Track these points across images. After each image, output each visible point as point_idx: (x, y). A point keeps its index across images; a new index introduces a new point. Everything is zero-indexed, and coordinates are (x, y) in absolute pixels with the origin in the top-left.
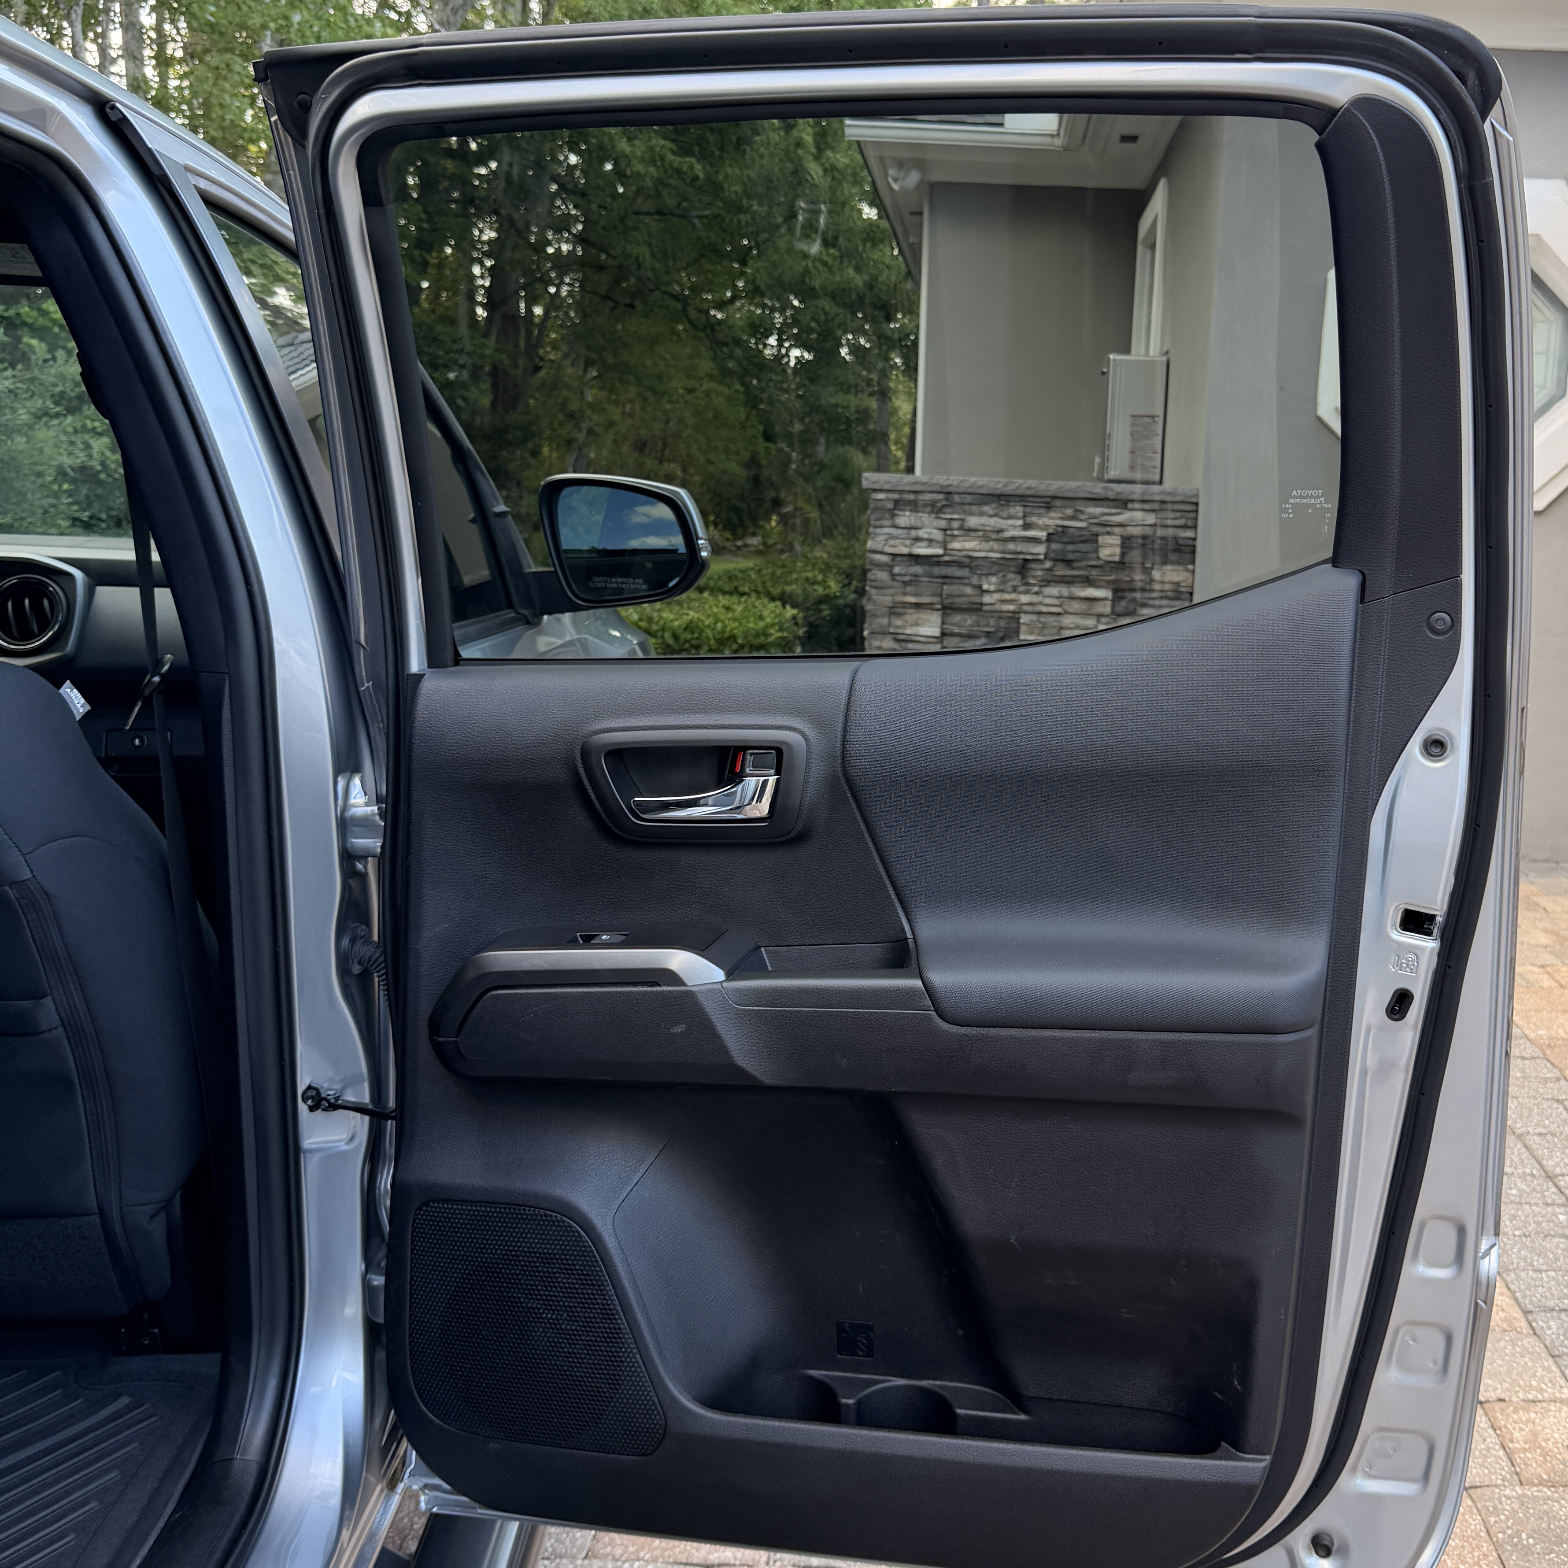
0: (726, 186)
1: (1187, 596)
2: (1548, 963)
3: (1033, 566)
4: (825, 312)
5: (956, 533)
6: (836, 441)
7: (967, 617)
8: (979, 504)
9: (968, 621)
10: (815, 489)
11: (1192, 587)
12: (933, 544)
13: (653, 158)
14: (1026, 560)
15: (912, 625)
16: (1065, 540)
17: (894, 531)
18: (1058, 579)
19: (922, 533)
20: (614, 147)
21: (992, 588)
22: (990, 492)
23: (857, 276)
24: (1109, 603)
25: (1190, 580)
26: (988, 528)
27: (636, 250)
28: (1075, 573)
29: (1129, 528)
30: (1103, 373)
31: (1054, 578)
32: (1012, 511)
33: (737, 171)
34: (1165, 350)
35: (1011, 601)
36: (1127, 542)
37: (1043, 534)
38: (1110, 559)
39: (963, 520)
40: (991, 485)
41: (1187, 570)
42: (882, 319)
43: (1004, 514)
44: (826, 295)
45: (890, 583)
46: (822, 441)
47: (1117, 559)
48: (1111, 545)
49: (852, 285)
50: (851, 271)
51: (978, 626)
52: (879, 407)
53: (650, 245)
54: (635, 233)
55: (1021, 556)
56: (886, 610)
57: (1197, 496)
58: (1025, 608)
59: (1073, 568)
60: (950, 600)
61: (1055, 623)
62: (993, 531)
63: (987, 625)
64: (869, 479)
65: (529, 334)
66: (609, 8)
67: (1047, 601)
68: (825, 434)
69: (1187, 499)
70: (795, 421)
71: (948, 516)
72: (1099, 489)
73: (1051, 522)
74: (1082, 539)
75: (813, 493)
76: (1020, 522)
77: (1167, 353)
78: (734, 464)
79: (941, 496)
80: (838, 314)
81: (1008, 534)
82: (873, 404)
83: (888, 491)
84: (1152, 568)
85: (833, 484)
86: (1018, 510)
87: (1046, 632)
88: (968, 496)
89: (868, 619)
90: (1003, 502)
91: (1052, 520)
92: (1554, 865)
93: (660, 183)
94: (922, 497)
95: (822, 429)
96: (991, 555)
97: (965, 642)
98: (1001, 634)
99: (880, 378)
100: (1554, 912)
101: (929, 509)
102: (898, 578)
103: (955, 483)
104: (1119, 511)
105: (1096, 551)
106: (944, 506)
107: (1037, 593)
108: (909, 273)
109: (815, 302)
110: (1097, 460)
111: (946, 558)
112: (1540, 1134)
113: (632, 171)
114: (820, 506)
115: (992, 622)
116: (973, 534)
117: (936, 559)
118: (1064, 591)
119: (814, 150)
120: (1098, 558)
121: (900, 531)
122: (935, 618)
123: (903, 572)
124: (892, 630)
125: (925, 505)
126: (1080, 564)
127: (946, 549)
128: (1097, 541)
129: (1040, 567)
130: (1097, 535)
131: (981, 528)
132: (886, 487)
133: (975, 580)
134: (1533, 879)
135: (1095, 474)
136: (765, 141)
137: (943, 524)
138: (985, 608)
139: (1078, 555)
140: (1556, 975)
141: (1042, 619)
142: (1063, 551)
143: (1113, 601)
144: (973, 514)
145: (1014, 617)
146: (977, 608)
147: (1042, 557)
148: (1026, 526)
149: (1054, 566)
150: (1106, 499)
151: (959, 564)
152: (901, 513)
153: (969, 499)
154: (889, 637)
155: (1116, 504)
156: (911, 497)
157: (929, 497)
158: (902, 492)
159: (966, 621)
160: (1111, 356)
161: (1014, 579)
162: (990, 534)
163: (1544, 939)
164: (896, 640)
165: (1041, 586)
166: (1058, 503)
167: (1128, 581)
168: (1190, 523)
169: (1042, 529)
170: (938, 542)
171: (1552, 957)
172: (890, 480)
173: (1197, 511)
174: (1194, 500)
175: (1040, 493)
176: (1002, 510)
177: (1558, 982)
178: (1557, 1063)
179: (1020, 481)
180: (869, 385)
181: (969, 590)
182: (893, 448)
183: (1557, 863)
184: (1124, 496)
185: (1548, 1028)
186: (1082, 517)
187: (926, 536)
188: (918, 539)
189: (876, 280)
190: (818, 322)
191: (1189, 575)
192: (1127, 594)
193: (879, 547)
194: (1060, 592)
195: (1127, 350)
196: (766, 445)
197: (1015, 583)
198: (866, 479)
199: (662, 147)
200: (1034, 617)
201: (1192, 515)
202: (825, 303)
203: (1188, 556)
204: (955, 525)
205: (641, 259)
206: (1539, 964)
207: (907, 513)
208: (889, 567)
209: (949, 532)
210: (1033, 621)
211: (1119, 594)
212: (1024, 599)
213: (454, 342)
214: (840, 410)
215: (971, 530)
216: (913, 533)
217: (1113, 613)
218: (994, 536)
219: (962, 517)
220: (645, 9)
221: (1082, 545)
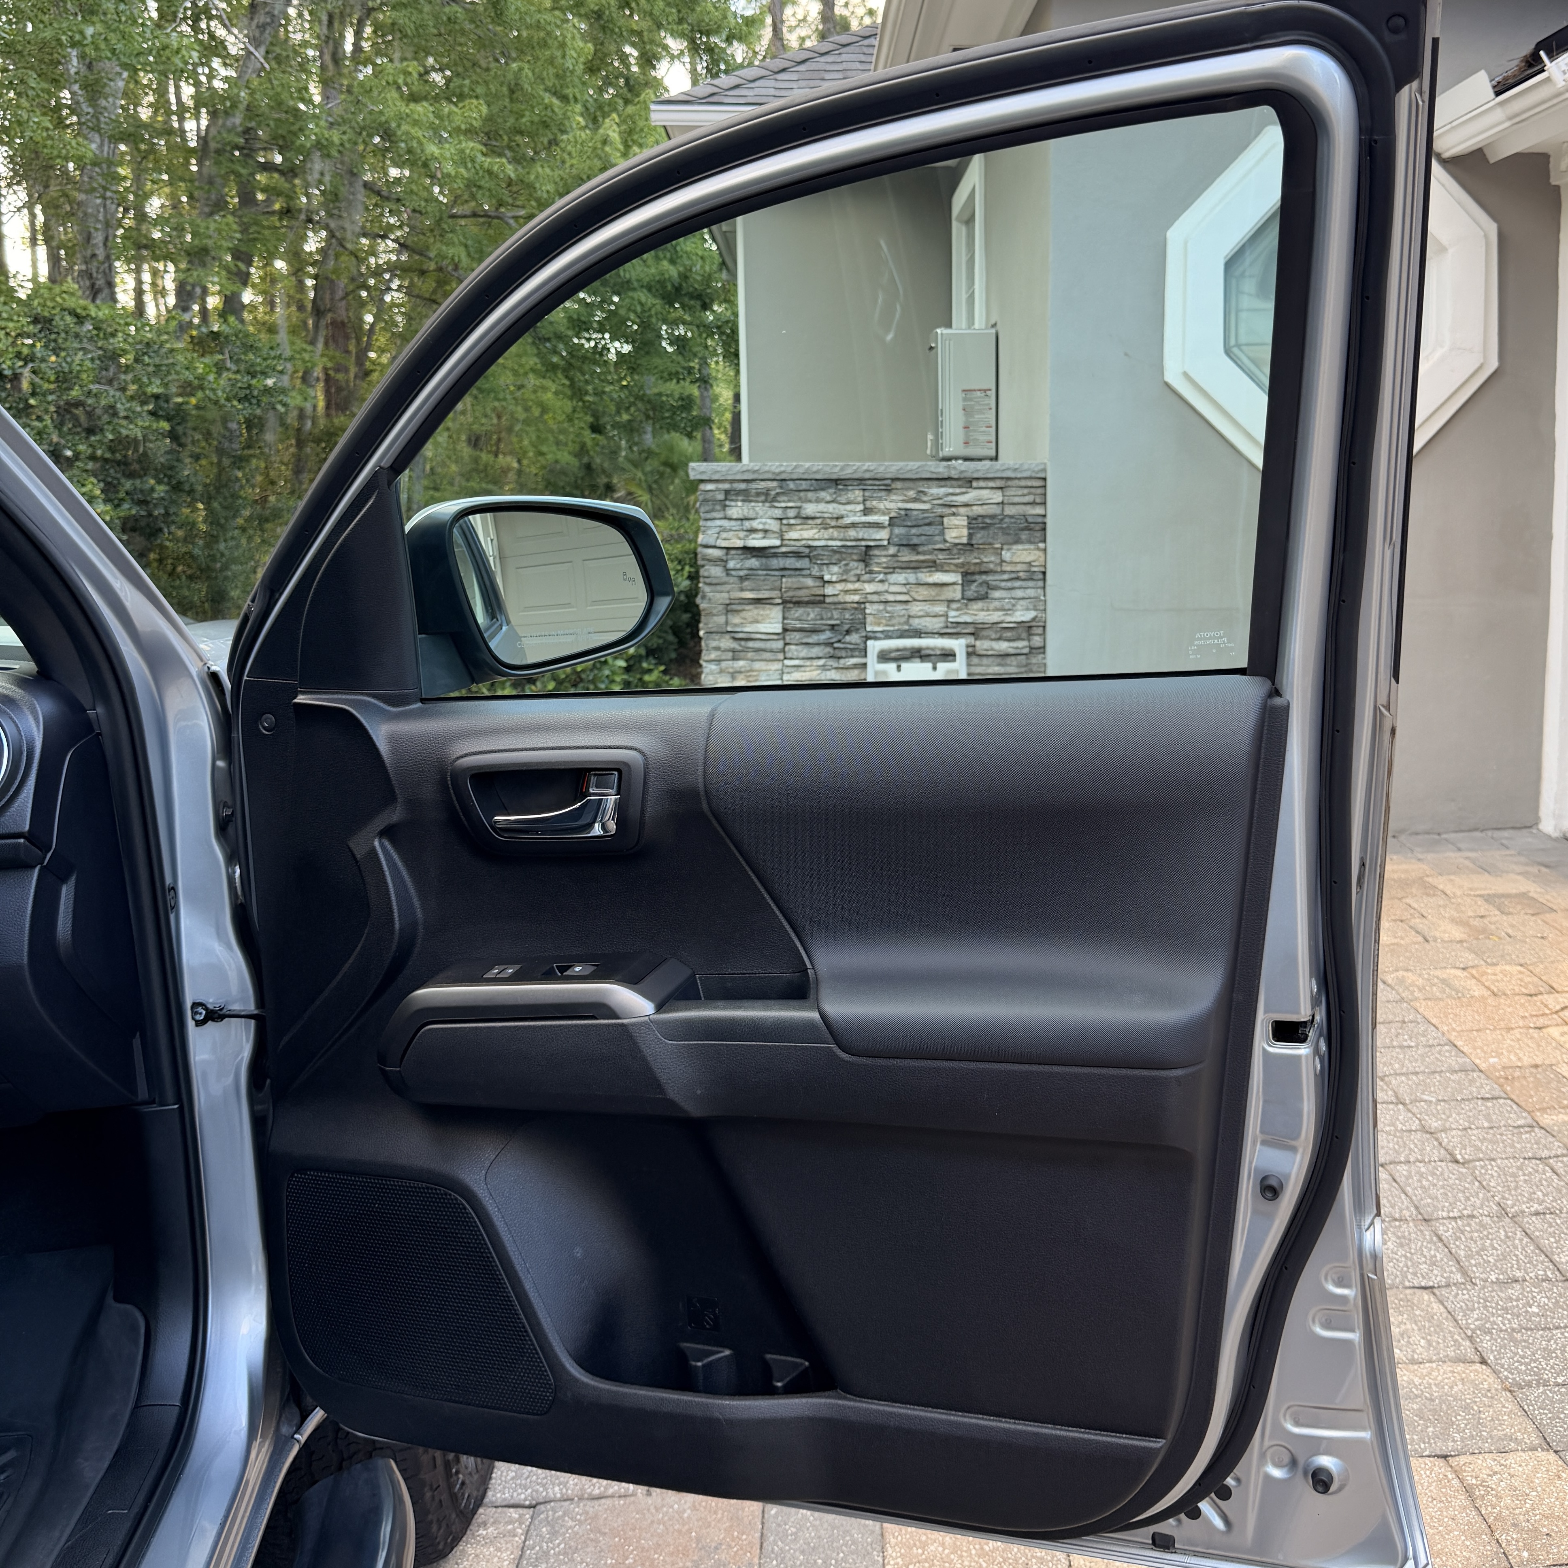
0: (537, 185)
1: (1041, 576)
2: (1470, 964)
3: (876, 552)
4: (640, 303)
5: (792, 521)
6: (661, 428)
7: (809, 610)
8: (815, 490)
9: (812, 614)
10: (645, 474)
11: (1045, 566)
12: (769, 535)
13: (463, 160)
14: (867, 547)
15: (751, 623)
16: (909, 524)
17: (725, 523)
18: (904, 565)
19: (755, 524)
20: (422, 151)
21: (834, 579)
22: (826, 477)
23: (671, 268)
24: (959, 588)
25: (1042, 559)
26: (826, 515)
27: (451, 251)
28: (921, 558)
29: (975, 508)
30: (931, 348)
31: (899, 564)
32: (850, 496)
33: (548, 170)
34: (993, 322)
35: (855, 592)
36: (975, 524)
37: (885, 519)
38: (957, 541)
39: (800, 508)
40: (827, 469)
41: (1038, 549)
42: (699, 308)
43: (843, 499)
44: (642, 286)
45: (726, 579)
46: (649, 429)
47: (965, 540)
48: (957, 527)
49: (667, 276)
50: (665, 263)
51: (822, 619)
52: (702, 395)
53: (466, 246)
54: (450, 235)
55: (863, 543)
56: (721, 608)
57: (1044, 470)
58: (870, 597)
59: (918, 553)
60: (790, 594)
61: (903, 612)
62: (832, 518)
63: (831, 619)
64: (697, 469)
65: (358, 340)
66: (413, 19)
67: (893, 589)
68: (651, 422)
69: (1034, 475)
70: (622, 411)
71: (783, 505)
72: (941, 469)
73: (892, 506)
74: (927, 521)
75: (643, 478)
76: (861, 507)
77: (994, 325)
78: (566, 454)
79: (775, 484)
80: (654, 305)
81: (847, 521)
82: (695, 391)
83: (717, 481)
84: (1002, 549)
85: (662, 468)
86: (857, 494)
87: (894, 621)
88: (803, 482)
89: (703, 619)
90: (840, 487)
91: (893, 503)
92: (1436, 837)
93: (471, 184)
94: (754, 486)
95: (648, 417)
96: (831, 543)
97: (807, 637)
98: (846, 627)
99: (701, 365)
100: (1455, 896)
101: (762, 498)
102: (733, 573)
103: (789, 469)
104: (964, 490)
105: (942, 533)
106: (778, 494)
107: (881, 581)
108: (723, 263)
109: (631, 294)
110: (930, 437)
111: (784, 549)
112: (1537, 1214)
113: (442, 173)
114: (650, 490)
115: (836, 614)
116: (810, 522)
117: (773, 551)
118: (911, 577)
119: (621, 147)
120: (945, 541)
121: (733, 523)
122: (776, 613)
123: (738, 566)
124: (729, 629)
125: (758, 494)
126: (925, 548)
127: (782, 540)
128: (942, 524)
129: (884, 553)
130: (942, 517)
131: (818, 515)
132: (715, 477)
133: (815, 571)
134: (1420, 856)
135: (928, 452)
136: (572, 139)
137: (778, 513)
138: (828, 600)
139: (923, 538)
140: (1484, 979)
141: (889, 609)
142: (908, 535)
143: (962, 585)
144: (810, 501)
145: (860, 607)
146: (819, 601)
147: (885, 543)
148: (866, 511)
149: (899, 551)
150: (949, 479)
151: (797, 555)
152: (733, 503)
153: (804, 485)
154: (728, 636)
155: (960, 483)
156: (743, 486)
157: (762, 485)
158: (732, 481)
159: (808, 614)
160: (939, 331)
161: (858, 568)
162: (828, 521)
163: (1457, 933)
164: (735, 639)
165: (886, 574)
166: (899, 485)
167: (976, 564)
168: (1038, 500)
169: (884, 514)
170: (774, 532)
171: (1473, 956)
172: (719, 469)
173: (1045, 487)
174: (1043, 475)
175: (878, 476)
176: (840, 496)
177: (1488, 988)
178: (1523, 1104)
179: (858, 464)
180: (689, 373)
181: (810, 582)
182: (716, 431)
183: (1439, 834)
184: (968, 475)
185: (1499, 1055)
186: (925, 499)
187: (761, 527)
188: (753, 531)
189: (690, 270)
190: (635, 312)
191: (1041, 554)
192: (977, 577)
193: (711, 542)
194: (906, 579)
195: (949, 325)
196: (594, 436)
197: (858, 572)
198: (693, 469)
199: (472, 149)
200: (881, 607)
201: (1039, 491)
202: (641, 294)
203: (1038, 534)
204: (791, 513)
205: (456, 259)
206: (1462, 966)
207: (740, 504)
208: (723, 562)
209: (785, 522)
210: (879, 611)
211: (969, 577)
212: (869, 588)
213: (272, 348)
214: (664, 398)
215: (807, 518)
216: (747, 524)
217: (963, 598)
218: (833, 523)
219: (799, 504)
220: (449, 19)
221: (927, 528)
